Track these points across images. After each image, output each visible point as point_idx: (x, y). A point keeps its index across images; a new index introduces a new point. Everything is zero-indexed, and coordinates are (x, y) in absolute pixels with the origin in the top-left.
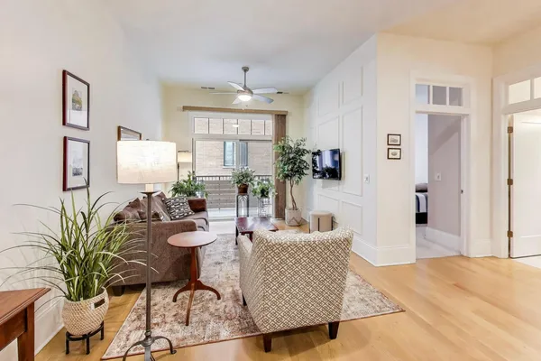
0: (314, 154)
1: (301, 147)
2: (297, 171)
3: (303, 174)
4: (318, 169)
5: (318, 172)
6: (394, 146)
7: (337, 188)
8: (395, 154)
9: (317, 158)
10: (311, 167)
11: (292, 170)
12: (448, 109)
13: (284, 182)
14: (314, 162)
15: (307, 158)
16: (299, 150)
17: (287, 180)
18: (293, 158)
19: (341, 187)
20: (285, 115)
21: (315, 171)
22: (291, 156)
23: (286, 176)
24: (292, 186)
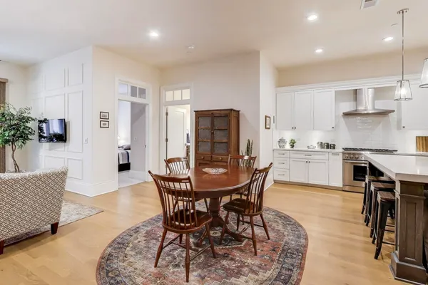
0: (41, 121)
1: (25, 115)
2: (21, 137)
3: (28, 139)
4: (45, 135)
5: (44, 137)
6: (104, 119)
7: (63, 149)
8: (105, 124)
9: (44, 125)
10: (37, 134)
11: (14, 135)
12: (137, 100)
13: (4, 147)
14: (40, 129)
15: (33, 125)
16: (23, 118)
17: (7, 146)
18: (15, 124)
19: (66, 147)
20: (4, 83)
21: (41, 137)
22: (13, 123)
23: (7, 141)
24: (14, 151)
